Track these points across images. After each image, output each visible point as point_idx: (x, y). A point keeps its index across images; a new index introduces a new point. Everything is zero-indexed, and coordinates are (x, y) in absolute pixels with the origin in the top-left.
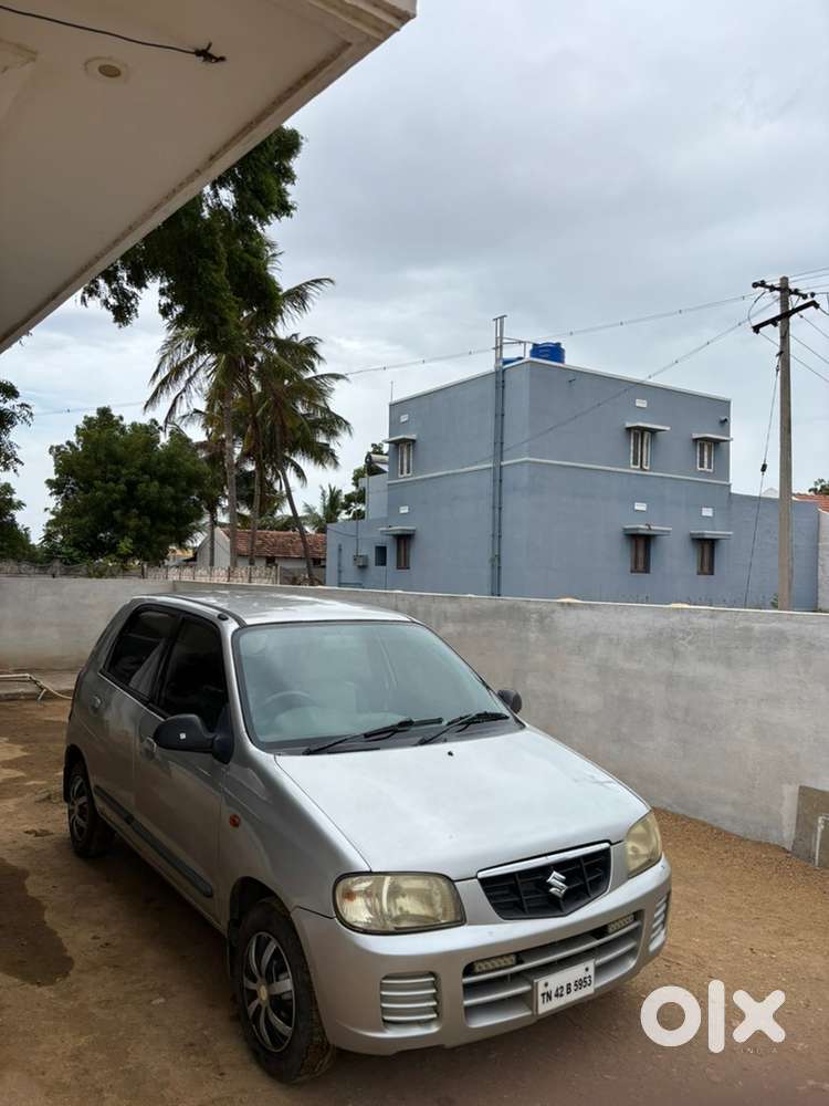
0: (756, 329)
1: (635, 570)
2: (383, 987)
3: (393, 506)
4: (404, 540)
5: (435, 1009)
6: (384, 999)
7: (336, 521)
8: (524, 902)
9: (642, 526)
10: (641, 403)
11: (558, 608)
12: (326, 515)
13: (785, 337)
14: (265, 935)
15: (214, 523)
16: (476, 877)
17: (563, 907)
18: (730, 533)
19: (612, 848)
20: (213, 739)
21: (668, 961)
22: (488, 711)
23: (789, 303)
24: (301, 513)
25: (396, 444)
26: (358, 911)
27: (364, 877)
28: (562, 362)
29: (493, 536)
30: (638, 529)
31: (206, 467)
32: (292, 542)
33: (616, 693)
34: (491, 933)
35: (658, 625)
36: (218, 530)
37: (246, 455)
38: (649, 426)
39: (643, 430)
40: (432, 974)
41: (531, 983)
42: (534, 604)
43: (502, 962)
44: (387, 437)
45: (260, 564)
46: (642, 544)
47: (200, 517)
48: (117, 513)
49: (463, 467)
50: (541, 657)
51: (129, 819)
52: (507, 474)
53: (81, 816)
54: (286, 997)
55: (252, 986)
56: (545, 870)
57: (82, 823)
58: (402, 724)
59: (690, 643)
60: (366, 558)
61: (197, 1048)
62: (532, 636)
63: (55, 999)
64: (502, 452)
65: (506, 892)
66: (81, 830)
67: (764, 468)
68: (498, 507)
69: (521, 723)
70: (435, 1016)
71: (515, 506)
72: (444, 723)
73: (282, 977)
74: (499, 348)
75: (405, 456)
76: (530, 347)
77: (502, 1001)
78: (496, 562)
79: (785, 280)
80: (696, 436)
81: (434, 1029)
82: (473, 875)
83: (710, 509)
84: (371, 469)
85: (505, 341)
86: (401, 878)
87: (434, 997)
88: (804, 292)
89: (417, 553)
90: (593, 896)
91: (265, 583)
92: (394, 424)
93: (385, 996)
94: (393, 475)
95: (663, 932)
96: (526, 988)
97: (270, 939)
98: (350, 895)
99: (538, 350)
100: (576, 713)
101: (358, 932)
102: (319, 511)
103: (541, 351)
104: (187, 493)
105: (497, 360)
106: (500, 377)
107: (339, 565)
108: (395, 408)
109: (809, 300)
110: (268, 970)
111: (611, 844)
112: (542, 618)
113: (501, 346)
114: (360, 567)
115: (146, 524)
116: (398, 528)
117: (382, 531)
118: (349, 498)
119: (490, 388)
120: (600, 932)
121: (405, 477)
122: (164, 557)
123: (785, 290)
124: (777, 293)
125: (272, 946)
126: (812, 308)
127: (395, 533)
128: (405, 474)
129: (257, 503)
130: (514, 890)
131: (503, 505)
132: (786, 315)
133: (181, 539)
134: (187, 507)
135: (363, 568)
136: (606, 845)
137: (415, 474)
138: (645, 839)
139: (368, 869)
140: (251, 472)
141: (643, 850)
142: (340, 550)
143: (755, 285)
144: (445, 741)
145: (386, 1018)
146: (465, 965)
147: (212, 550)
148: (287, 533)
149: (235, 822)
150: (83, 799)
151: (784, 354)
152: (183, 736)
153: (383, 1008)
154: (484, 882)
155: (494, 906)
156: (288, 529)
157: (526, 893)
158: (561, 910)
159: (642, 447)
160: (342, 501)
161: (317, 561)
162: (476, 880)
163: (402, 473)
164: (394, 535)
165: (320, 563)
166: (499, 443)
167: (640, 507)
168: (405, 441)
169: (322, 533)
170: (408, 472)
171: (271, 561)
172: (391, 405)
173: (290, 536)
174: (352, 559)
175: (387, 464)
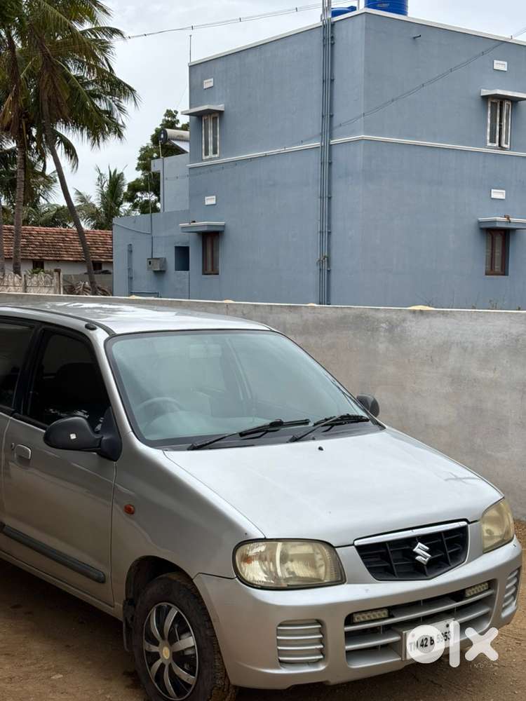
1: (491, 272)
2: (279, 633)
3: (196, 195)
4: (211, 238)
5: (321, 652)
6: (280, 643)
7: (117, 213)
8: (394, 567)
9: (498, 218)
10: (500, 65)
11: (410, 316)
12: (105, 204)
14: (165, 604)
16: (353, 545)
17: (427, 574)
19: (469, 525)
20: (101, 439)
21: (519, 640)
22: (350, 414)
24: (76, 202)
25: (199, 117)
26: (255, 572)
27: (261, 544)
29: (321, 232)
30: (495, 222)
32: (64, 241)
33: (470, 403)
34: (367, 590)
35: (514, 331)
38: (510, 94)
39: (502, 99)
40: (319, 622)
41: (401, 634)
42: (383, 312)
43: (377, 615)
45: (26, 269)
46: (499, 240)
49: (284, 147)
50: (391, 370)
52: (338, 155)
54: (190, 652)
55: (154, 649)
56: (412, 541)
58: (272, 425)
60: (163, 261)
62: (382, 347)
64: (331, 128)
65: (379, 559)
69: (380, 425)
70: (321, 657)
71: (348, 195)
72: (311, 424)
73: (184, 636)
75: (210, 132)
77: (375, 648)
78: (325, 263)
81: (322, 668)
82: (351, 542)
84: (163, 144)
86: (289, 544)
87: (321, 641)
89: (228, 254)
90: (452, 566)
91: (44, 292)
92: (196, 91)
93: (280, 640)
94: (195, 156)
95: (514, 603)
96: (395, 638)
97: (170, 608)
98: (247, 559)
100: (427, 425)
101: (254, 588)
102: (95, 200)
105: (324, 12)
106: (328, 33)
107: (130, 270)
108: (197, 70)
110: (171, 633)
111: (469, 523)
112: (392, 327)
114: (155, 272)
116: (203, 224)
117: (183, 228)
118: (134, 187)
119: (315, 46)
120: (458, 595)
121: (211, 159)
125: (173, 613)
127: (201, 229)
128: (211, 155)
129: (19, 193)
130: (385, 557)
131: (333, 195)
135: (160, 273)
136: (464, 523)
137: (223, 154)
138: (498, 521)
139: (263, 537)
141: (497, 532)
142: (130, 252)
144: (314, 439)
145: (281, 658)
146: (346, 615)
148: (58, 229)
149: (130, 511)
152: (73, 437)
153: (279, 650)
154: (360, 549)
155: (368, 569)
156: (56, 224)
157: (396, 561)
158: (425, 574)
159: (501, 121)
160: (125, 189)
161: (97, 266)
162: (353, 547)
163: (207, 154)
164: (198, 233)
165: (104, 268)
166: (328, 116)
167: (498, 194)
168: (209, 112)
169: (101, 228)
170: (215, 152)
171: (38, 265)
172: (191, 67)
173: (61, 233)
174: (146, 263)
175: (185, 140)
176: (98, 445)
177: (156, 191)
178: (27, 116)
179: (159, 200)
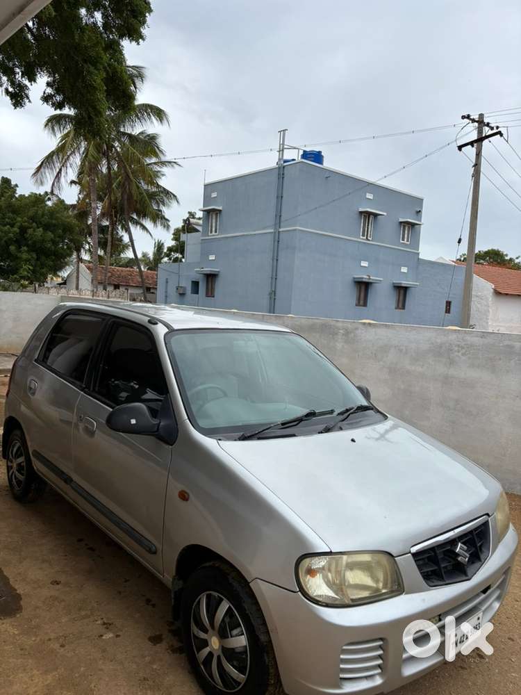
0: (460, 148)
1: (358, 304)
2: (343, 652)
3: (205, 254)
4: (211, 278)
5: (380, 667)
6: (342, 661)
7: (161, 263)
8: (442, 570)
9: (365, 277)
10: (370, 196)
11: (361, 326)
12: (155, 258)
13: (478, 155)
14: (216, 594)
15: (80, 260)
16: (410, 552)
18: (418, 284)
19: (489, 519)
20: (158, 425)
23: (484, 132)
24: (140, 256)
25: (208, 212)
26: (318, 586)
28: (322, 164)
29: (272, 277)
30: (363, 278)
31: (74, 221)
32: (131, 275)
33: (402, 387)
34: (423, 600)
35: (439, 341)
36: (82, 266)
37: (103, 215)
38: (373, 211)
39: (370, 214)
40: (381, 639)
42: (342, 323)
44: (202, 207)
45: (110, 288)
46: (363, 287)
47: (70, 255)
48: (12, 248)
49: (255, 231)
51: (68, 480)
52: (283, 238)
53: (19, 471)
54: (240, 651)
55: (203, 635)
56: (452, 542)
57: (21, 477)
58: (308, 415)
59: (463, 354)
60: (184, 288)
61: (151, 683)
62: (339, 345)
63: (19, 635)
64: (280, 223)
65: (426, 561)
66: (19, 482)
67: (460, 241)
68: (276, 259)
69: (382, 414)
70: (379, 671)
73: (235, 632)
74: (281, 151)
75: (214, 221)
76: (301, 152)
78: (273, 294)
79: (481, 116)
80: (401, 220)
81: (378, 682)
82: (407, 551)
83: (406, 268)
84: (188, 227)
85: (285, 147)
87: (381, 657)
88: (492, 125)
89: (220, 286)
90: (483, 561)
92: (207, 199)
93: (343, 659)
94: (205, 233)
97: (221, 600)
98: (311, 572)
99: (306, 155)
101: (319, 605)
102: (151, 256)
103: (308, 156)
104: (62, 238)
105: (279, 159)
106: (282, 170)
107: (166, 292)
108: (208, 187)
109: (495, 131)
110: (222, 626)
111: (489, 516)
112: (347, 333)
113: (283, 150)
114: (180, 294)
115: (32, 257)
116: (207, 270)
117: (197, 271)
118: (170, 249)
119: (274, 178)
121: (213, 235)
122: (45, 280)
123: (481, 122)
124: (476, 124)
125: (225, 606)
126: (499, 135)
127: (205, 273)
128: (213, 233)
129: (109, 248)
130: (434, 560)
131: (279, 258)
132: (480, 140)
133: (56, 269)
134: (62, 248)
135: (182, 295)
136: (486, 517)
137: (221, 233)
139: (329, 551)
140: (105, 226)
142: (167, 282)
143: (463, 117)
145: (342, 676)
147: (78, 278)
148: (128, 269)
149: (184, 496)
150: (21, 460)
151: (477, 166)
152: (133, 421)
153: (340, 669)
154: (416, 556)
155: (422, 574)
156: (128, 267)
158: (466, 574)
159: (368, 225)
160: (165, 250)
161: (148, 289)
162: (410, 554)
163: (211, 233)
164: (205, 274)
165: (152, 291)
166: (279, 216)
167: (364, 264)
168: (214, 210)
169: (151, 270)
170: (216, 232)
171: (117, 287)
172: (205, 186)
173: (130, 271)
174: (175, 289)
175: (200, 225)
176: (156, 429)
177: (182, 252)
178: (115, 208)
179: (183, 257)
